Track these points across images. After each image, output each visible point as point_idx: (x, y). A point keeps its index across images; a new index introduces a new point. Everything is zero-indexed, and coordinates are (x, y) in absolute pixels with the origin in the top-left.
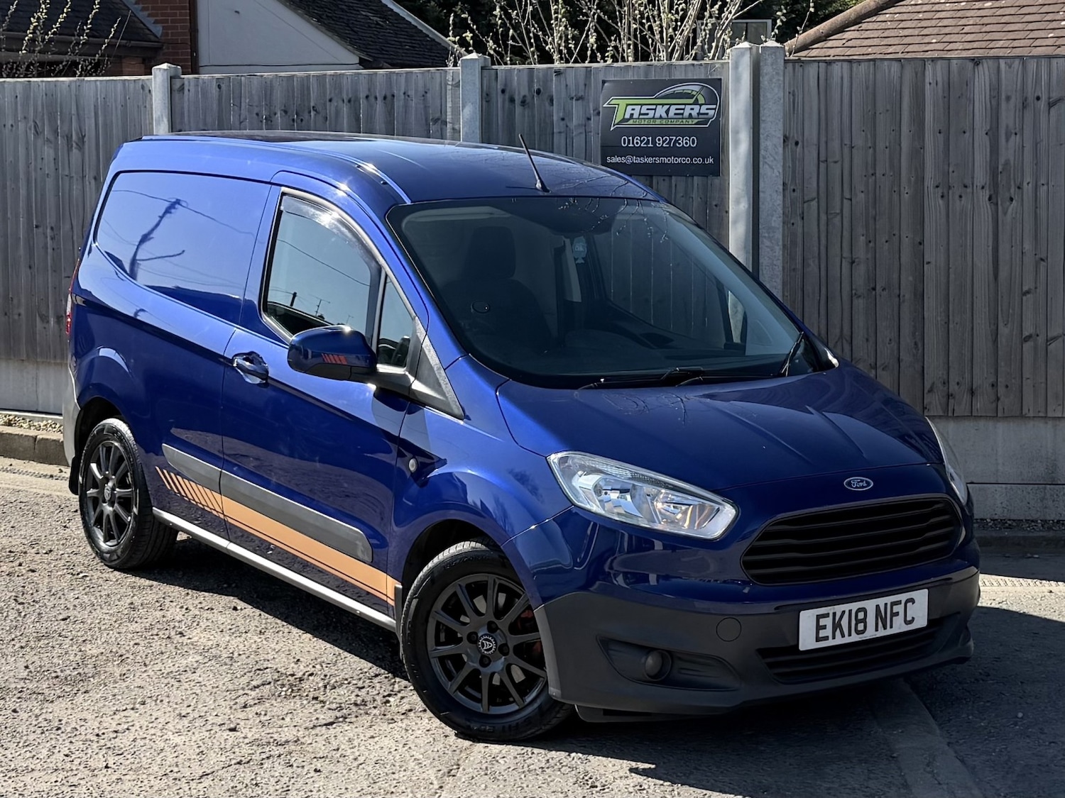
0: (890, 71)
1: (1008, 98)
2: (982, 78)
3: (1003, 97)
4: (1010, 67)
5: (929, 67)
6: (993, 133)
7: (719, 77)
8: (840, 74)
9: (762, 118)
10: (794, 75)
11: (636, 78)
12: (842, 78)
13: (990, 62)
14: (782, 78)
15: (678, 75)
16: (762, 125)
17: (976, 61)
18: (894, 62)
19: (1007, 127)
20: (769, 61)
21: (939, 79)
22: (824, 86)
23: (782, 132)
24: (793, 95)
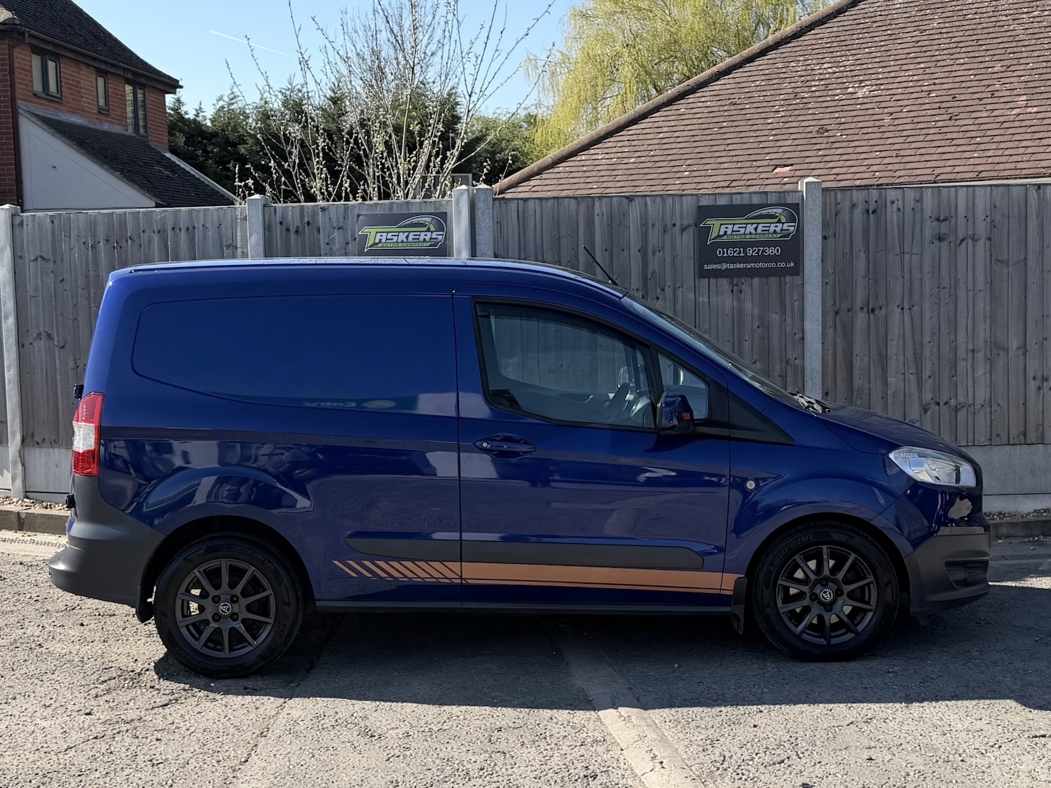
0: (569, 206)
1: (653, 225)
2: (635, 211)
3: (650, 224)
4: (654, 203)
5: (597, 203)
6: (643, 251)
8: (533, 209)
9: (478, 241)
11: (383, 212)
12: (535, 211)
14: (491, 212)
15: (414, 211)
16: (478, 247)
17: (630, 199)
18: (572, 200)
19: (653, 246)
20: (482, 199)
21: (605, 214)
22: (522, 218)
23: (492, 252)
24: (500, 224)
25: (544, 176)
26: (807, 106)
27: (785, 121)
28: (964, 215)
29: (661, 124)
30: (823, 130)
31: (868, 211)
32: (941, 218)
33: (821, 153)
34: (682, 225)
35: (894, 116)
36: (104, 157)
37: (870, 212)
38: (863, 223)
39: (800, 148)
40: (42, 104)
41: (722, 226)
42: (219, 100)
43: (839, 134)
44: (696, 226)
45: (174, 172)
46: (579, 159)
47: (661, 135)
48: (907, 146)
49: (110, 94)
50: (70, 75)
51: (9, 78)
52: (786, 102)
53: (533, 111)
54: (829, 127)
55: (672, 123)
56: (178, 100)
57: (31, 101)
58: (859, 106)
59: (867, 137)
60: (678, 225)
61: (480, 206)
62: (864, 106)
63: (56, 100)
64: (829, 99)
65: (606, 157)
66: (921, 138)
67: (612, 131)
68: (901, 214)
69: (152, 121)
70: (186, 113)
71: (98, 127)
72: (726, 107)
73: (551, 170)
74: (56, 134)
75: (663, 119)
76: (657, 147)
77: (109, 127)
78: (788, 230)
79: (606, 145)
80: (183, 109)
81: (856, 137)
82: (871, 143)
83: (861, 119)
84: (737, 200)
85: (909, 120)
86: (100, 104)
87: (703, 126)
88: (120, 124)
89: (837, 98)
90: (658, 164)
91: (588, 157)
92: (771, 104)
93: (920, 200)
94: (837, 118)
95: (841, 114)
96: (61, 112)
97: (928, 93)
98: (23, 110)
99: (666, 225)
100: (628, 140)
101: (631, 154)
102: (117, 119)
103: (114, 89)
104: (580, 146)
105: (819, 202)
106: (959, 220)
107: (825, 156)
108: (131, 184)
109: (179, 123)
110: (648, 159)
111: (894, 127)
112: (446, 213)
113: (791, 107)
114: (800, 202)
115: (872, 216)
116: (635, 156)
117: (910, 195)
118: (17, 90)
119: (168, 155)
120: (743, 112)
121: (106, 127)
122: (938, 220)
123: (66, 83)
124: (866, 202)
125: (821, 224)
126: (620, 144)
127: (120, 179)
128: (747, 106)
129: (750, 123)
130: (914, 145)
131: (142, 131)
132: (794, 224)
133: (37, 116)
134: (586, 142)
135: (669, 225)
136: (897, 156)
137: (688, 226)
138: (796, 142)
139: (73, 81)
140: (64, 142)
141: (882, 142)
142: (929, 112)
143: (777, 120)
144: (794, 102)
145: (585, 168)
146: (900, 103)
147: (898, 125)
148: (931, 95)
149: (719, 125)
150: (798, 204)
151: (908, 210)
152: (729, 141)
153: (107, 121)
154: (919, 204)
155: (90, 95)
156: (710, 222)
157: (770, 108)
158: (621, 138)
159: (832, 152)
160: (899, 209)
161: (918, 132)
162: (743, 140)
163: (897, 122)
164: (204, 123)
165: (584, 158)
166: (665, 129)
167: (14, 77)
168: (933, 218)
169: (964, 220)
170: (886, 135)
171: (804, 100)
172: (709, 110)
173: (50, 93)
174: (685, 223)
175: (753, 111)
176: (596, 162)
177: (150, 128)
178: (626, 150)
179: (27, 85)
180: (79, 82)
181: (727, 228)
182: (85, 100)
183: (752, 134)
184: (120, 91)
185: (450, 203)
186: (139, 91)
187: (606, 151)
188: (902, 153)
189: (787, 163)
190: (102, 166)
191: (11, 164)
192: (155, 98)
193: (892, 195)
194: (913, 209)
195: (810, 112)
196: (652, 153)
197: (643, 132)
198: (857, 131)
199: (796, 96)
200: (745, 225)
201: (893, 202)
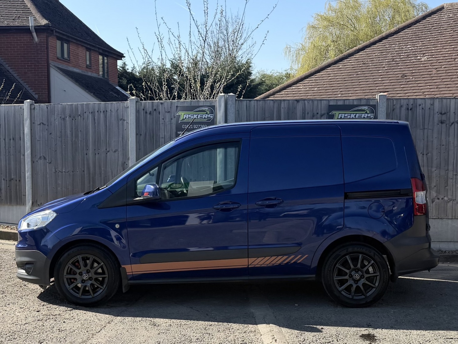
1: (308, 113)
3: (306, 113)
7: (214, 105)
9: (228, 119)
10: (239, 105)
11: (187, 105)
13: (302, 101)
14: (234, 105)
15: (201, 104)
24: (239, 111)
25: (275, 96)
26: (398, 65)
27: (387, 71)
28: (453, 112)
29: (330, 73)
30: (404, 76)
31: (408, 109)
32: (443, 113)
33: (402, 86)
34: (321, 113)
35: (438, 70)
36: (87, 87)
37: (409, 109)
38: (406, 115)
39: (392, 84)
40: (60, 63)
41: (340, 114)
42: (143, 64)
43: (411, 78)
44: (328, 114)
45: (118, 95)
46: (292, 88)
47: (330, 78)
48: (442, 83)
49: (92, 59)
50: (74, 50)
51: (46, 50)
52: (389, 63)
53: (289, 72)
54: (407, 75)
55: (335, 72)
56: (124, 63)
57: (55, 61)
58: (422, 65)
59: (424, 79)
60: (319, 113)
61: (230, 103)
62: (424, 65)
63: (68, 61)
64: (408, 61)
65: (304, 87)
66: (449, 80)
67: (308, 75)
68: (424, 111)
69: (111, 72)
70: (128, 69)
71: (86, 74)
72: (360, 65)
73: (279, 93)
74: (66, 76)
75: (331, 70)
76: (327, 83)
77: (91, 74)
78: (370, 117)
79: (304, 82)
80: (127, 67)
81: (419, 79)
82: (426, 82)
83: (422, 71)
84: (347, 103)
85: (444, 72)
86: (87, 63)
87: (350, 74)
88: (96, 73)
89: (412, 61)
90: (327, 91)
91: (296, 87)
92: (382, 64)
93: (433, 105)
94: (411, 70)
95: (413, 69)
96: (70, 66)
97: (454, 59)
98: (52, 65)
99: (314, 114)
100: (315, 80)
101: (315, 86)
102: (95, 71)
103: (94, 57)
104: (292, 82)
105: (385, 104)
106: (451, 114)
107: (404, 88)
108: (98, 99)
109: (125, 74)
110: (323, 88)
111: (437, 75)
112: (214, 106)
113: (390, 65)
114: (376, 104)
115: (410, 111)
116: (317, 87)
117: (428, 102)
118: (50, 56)
119: (118, 88)
120: (368, 67)
121: (89, 74)
122: (441, 114)
123: (72, 53)
124: (408, 105)
125: (386, 115)
126: (311, 82)
127: (93, 97)
128: (371, 65)
129: (371, 72)
130: (445, 83)
131: (106, 77)
132: (373, 114)
133: (58, 68)
134: (295, 80)
135: (315, 113)
136: (437, 88)
137: (324, 114)
138: (391, 81)
139: (75, 53)
140: (69, 80)
141: (430, 81)
142: (454, 68)
143: (383, 71)
144: (392, 63)
145: (294, 92)
146: (441, 64)
147: (439, 74)
148: (456, 60)
149: (357, 73)
150: (375, 105)
151: (427, 108)
152: (360, 81)
153: (90, 71)
154: (432, 106)
155: (82, 59)
156: (334, 112)
157: (381, 66)
158: (311, 79)
159: (407, 86)
160: (423, 108)
161: (448, 77)
162: (367, 80)
163: (438, 72)
164: (135, 74)
165: (294, 88)
166: (332, 75)
167: (48, 50)
168: (439, 113)
169: (453, 114)
170: (433, 78)
171: (397, 62)
172: (353, 66)
173: (65, 58)
174: (323, 112)
175: (373, 67)
176: (299, 90)
177: (110, 75)
178: (313, 84)
179: (54, 54)
180: (78, 53)
181: (341, 115)
182: (80, 61)
183: (371, 77)
184: (96, 58)
185: (216, 101)
186: (105, 58)
187: (304, 85)
188: (439, 87)
189: (386, 91)
190: (85, 91)
191: (46, 89)
192: (113, 62)
193: (419, 102)
194: (429, 108)
195: (399, 68)
196: (325, 86)
197: (322, 76)
198: (420, 76)
199: (393, 60)
200: (350, 114)
201: (420, 105)
